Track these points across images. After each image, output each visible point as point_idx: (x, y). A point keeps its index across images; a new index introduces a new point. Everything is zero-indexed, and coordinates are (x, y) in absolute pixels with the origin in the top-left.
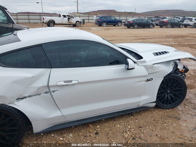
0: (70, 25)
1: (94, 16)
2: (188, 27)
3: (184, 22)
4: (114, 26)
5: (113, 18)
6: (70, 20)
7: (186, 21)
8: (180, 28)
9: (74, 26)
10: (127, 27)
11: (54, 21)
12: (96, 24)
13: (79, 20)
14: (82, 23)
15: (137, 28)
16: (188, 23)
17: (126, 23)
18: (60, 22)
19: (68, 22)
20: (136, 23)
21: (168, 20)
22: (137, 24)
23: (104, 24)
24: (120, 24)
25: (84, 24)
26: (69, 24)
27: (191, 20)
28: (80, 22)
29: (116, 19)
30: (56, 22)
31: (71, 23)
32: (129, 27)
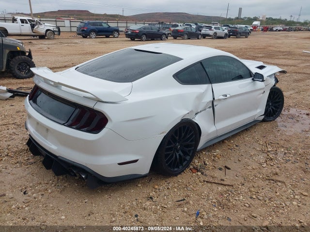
0: (34, 36)
1: (66, 21)
2: (206, 37)
3: (202, 31)
4: (107, 37)
5: (105, 25)
6: (36, 27)
7: (204, 29)
8: (198, 39)
9: (42, 37)
10: (129, 39)
11: (6, 30)
12: (79, 34)
13: (51, 28)
14: (56, 33)
15: (146, 40)
16: (207, 32)
17: (129, 33)
18: (18, 32)
19: (31, 31)
20: (144, 32)
21: (184, 29)
22: (145, 34)
23: (93, 35)
24: (116, 34)
25: (59, 34)
26: (34, 34)
27: (210, 28)
28: (54, 32)
29: (110, 27)
30: (10, 31)
31: (38, 32)
32: (133, 39)
